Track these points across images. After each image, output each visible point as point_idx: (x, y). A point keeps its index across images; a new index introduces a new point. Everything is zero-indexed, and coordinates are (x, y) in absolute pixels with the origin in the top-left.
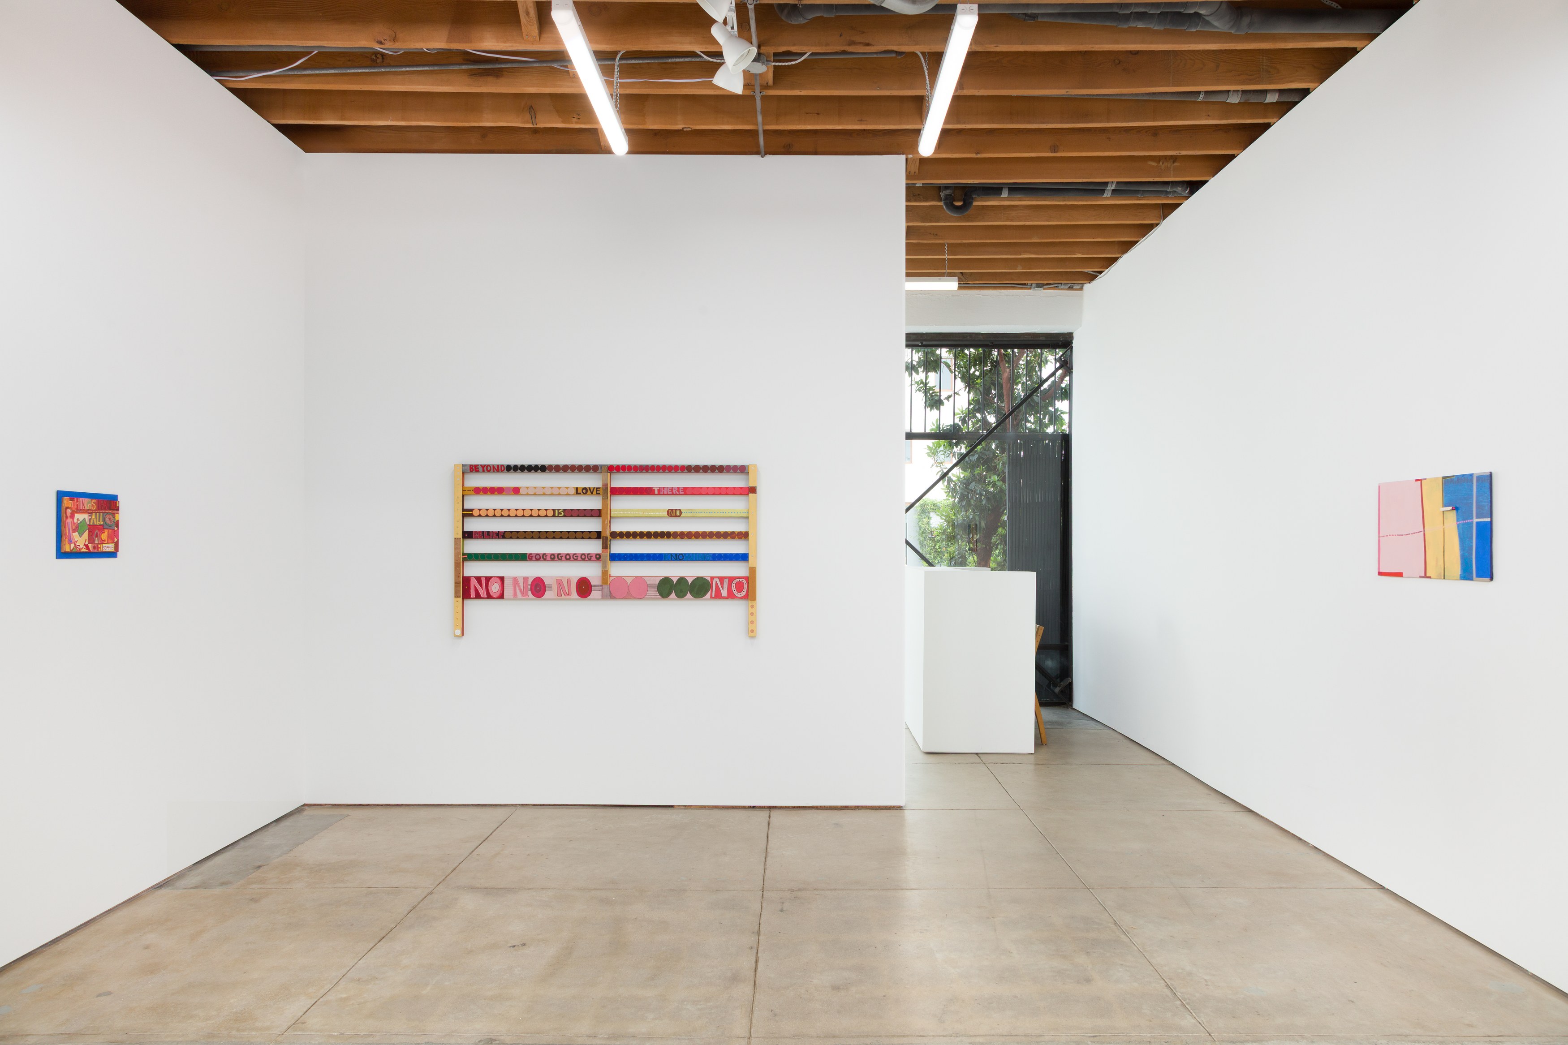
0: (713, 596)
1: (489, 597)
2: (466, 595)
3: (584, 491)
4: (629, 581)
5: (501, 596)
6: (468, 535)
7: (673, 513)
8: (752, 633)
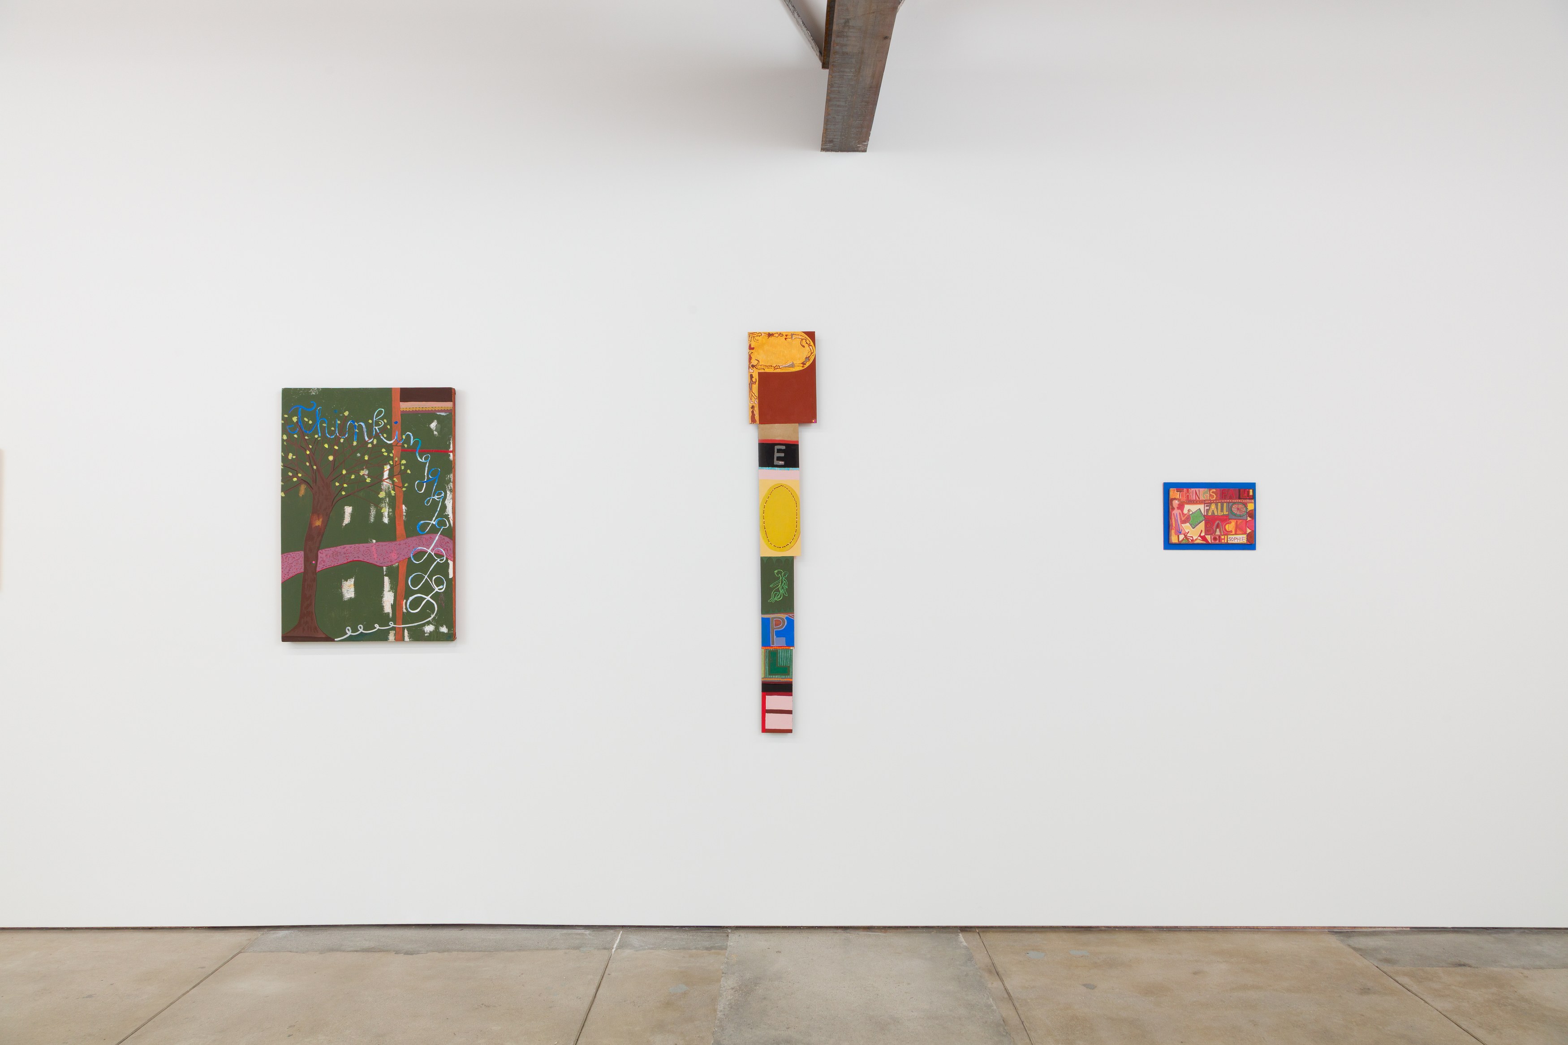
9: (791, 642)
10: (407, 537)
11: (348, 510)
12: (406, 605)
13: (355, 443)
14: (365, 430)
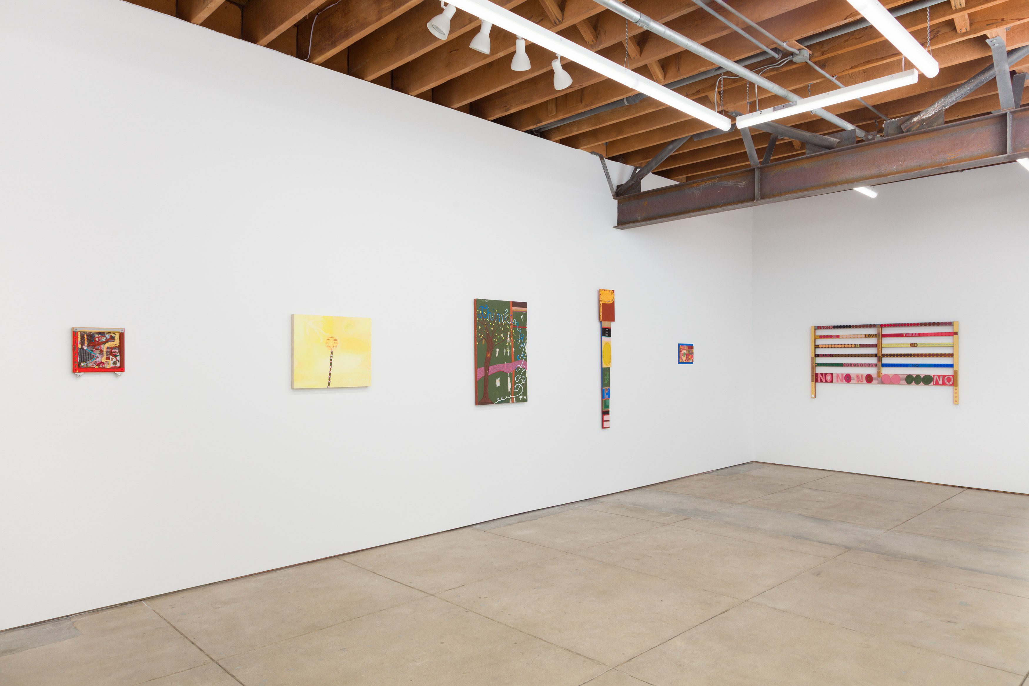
0: (935, 384)
1: (826, 382)
2: (816, 381)
3: (869, 336)
4: (891, 376)
5: (832, 382)
6: (817, 356)
7: (912, 345)
8: (956, 402)
9: (609, 397)
10: (515, 361)
11: (498, 350)
12: (514, 388)
13: (499, 323)
14: (502, 318)
